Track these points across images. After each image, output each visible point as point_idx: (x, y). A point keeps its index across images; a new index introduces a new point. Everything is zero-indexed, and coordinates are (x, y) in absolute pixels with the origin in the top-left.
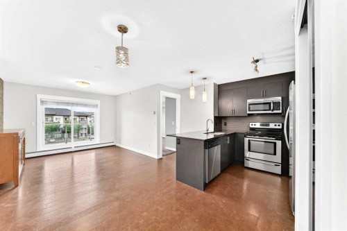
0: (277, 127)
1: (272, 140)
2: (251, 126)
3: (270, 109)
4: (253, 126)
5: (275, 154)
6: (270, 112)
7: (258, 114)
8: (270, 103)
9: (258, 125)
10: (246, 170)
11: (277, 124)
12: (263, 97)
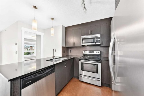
0: (98, 53)
1: (96, 63)
2: (84, 53)
3: (94, 42)
4: (85, 53)
5: (97, 72)
6: (94, 44)
7: (88, 45)
8: (94, 38)
9: (88, 52)
10: (80, 83)
11: (98, 51)
12: (90, 34)
